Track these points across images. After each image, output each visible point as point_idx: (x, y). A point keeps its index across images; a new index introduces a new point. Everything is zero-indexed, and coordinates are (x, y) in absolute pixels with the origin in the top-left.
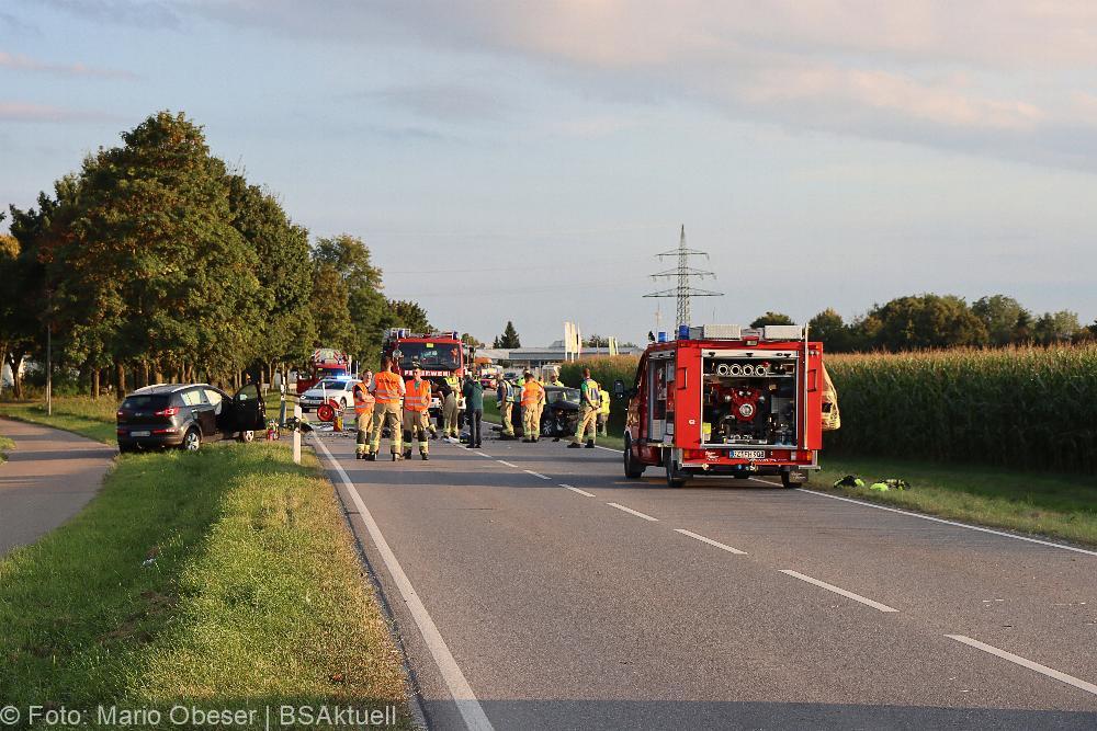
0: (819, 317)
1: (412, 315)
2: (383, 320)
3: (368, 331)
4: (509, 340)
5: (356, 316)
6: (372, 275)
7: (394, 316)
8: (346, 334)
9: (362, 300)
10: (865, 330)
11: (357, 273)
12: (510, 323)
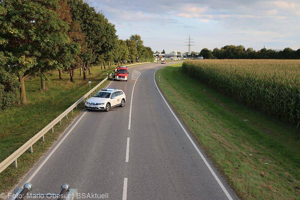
0: (215, 49)
1: (149, 49)
2: (143, 50)
3: (141, 52)
4: (164, 52)
5: (138, 49)
6: (141, 42)
7: (146, 50)
8: (136, 53)
9: (140, 47)
10: (221, 51)
11: (139, 42)
12: (164, 50)
